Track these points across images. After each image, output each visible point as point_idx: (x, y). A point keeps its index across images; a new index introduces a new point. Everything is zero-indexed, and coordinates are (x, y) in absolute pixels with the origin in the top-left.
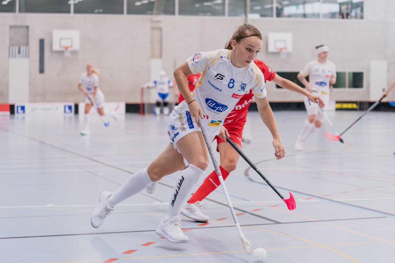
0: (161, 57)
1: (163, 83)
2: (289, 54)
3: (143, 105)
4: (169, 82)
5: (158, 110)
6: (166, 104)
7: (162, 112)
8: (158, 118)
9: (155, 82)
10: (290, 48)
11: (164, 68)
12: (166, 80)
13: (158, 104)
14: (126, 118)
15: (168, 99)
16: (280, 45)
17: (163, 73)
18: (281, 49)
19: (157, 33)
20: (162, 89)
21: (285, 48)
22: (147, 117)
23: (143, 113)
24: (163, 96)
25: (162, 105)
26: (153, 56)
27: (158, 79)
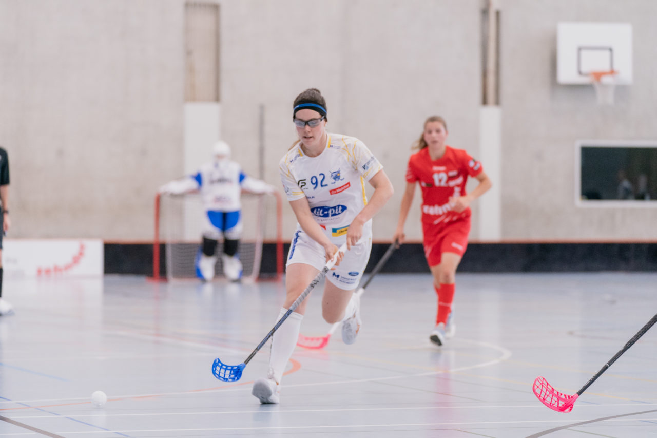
0: (217, 99)
1: (222, 180)
2: (622, 91)
3: (163, 247)
4: (242, 178)
5: (207, 265)
6: (231, 248)
7: (219, 270)
8: (208, 289)
9: (198, 178)
10: (626, 73)
11: (225, 134)
12: (232, 169)
13: (208, 247)
14: (107, 290)
15: (237, 232)
16: (595, 62)
17: (223, 147)
18: (598, 75)
19: (203, 21)
20: (219, 199)
21: (612, 72)
22: (175, 285)
23: (163, 274)
24: (224, 219)
25: (220, 249)
26: (191, 96)
27: (206, 169)
